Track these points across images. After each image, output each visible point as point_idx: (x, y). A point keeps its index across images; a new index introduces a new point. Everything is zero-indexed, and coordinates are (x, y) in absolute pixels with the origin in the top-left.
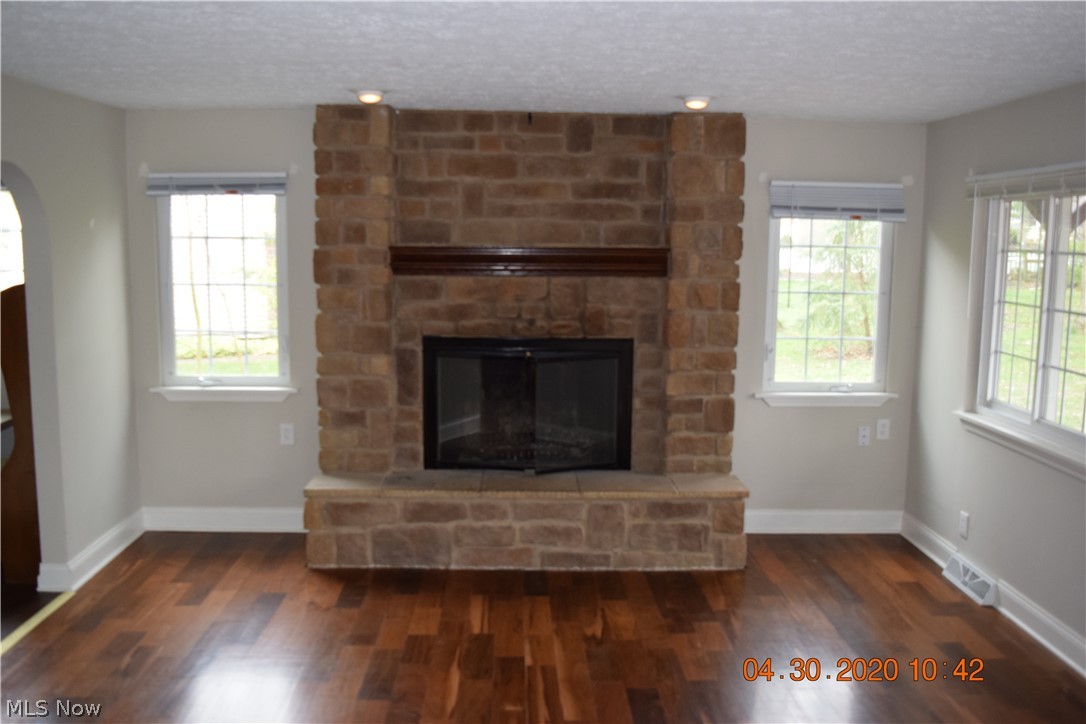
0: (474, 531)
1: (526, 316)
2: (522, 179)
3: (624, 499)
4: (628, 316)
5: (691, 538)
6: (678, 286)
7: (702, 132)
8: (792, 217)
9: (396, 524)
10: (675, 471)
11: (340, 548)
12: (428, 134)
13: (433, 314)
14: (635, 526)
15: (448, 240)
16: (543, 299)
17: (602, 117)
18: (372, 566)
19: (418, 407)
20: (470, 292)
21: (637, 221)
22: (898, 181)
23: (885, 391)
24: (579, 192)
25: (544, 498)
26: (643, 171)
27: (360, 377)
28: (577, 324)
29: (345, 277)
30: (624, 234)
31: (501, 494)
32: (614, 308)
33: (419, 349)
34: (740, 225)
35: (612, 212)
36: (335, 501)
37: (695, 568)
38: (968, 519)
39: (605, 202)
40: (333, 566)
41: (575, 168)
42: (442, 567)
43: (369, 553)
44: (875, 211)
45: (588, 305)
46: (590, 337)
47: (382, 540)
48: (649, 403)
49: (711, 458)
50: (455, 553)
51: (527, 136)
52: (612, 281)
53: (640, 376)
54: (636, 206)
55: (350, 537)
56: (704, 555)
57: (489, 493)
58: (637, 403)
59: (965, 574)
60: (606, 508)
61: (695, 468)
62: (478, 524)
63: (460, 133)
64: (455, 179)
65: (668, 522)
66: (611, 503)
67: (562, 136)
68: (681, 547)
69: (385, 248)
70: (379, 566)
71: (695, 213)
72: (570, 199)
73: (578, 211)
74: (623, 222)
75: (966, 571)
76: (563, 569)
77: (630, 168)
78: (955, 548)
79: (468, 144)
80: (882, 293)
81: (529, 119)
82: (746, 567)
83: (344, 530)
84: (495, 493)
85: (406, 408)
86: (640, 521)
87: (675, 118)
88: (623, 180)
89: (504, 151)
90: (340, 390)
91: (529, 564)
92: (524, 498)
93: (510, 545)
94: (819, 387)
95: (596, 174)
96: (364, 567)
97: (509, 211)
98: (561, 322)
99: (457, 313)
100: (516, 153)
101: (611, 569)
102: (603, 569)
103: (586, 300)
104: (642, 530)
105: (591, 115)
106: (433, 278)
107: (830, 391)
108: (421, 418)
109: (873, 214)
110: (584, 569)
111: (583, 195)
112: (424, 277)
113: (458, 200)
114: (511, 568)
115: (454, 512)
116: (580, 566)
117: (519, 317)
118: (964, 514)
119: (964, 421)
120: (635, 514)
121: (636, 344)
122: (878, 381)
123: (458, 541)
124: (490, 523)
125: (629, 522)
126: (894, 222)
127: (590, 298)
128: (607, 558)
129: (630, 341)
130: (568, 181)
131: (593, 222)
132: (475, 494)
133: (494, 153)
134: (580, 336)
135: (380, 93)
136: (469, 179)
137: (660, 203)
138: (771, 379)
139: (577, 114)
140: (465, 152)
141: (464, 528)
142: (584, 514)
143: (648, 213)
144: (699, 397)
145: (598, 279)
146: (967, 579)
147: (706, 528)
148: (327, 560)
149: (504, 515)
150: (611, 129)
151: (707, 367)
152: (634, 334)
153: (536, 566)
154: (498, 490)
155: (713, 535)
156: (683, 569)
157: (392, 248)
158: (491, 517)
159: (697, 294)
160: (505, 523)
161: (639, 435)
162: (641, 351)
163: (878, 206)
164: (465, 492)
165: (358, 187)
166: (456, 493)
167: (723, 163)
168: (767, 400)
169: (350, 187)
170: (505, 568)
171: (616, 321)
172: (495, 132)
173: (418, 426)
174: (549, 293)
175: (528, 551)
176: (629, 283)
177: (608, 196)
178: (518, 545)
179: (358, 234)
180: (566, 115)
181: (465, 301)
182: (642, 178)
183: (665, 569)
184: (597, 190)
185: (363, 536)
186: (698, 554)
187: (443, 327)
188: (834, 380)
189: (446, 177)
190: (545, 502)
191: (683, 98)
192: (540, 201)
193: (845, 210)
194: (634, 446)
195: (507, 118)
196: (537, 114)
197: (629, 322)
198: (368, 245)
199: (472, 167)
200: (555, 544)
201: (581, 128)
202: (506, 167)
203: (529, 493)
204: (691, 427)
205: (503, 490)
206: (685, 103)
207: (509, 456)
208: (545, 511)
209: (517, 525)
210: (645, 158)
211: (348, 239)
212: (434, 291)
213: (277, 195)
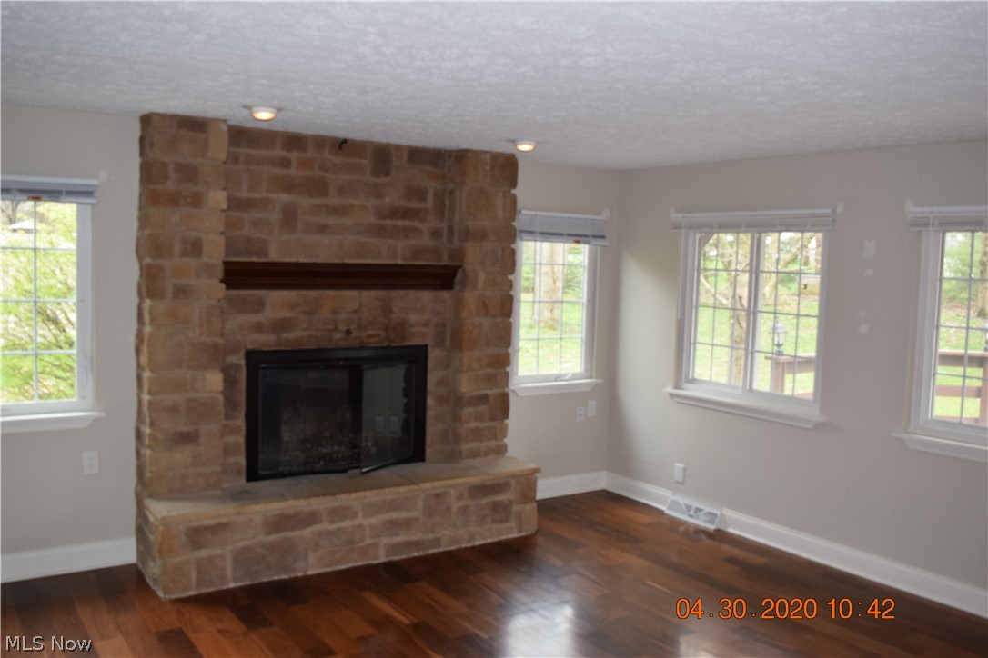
0: (330, 533)
1: (343, 327)
2: (333, 200)
3: (451, 486)
4: (425, 325)
5: (500, 511)
6: (470, 297)
7: (488, 168)
8: (535, 240)
9: (255, 538)
10: (468, 457)
11: (199, 572)
12: (249, 151)
13: (259, 328)
14: (459, 509)
15: (266, 256)
16: (355, 311)
17: (399, 147)
18: (232, 585)
19: (240, 422)
20: (293, 306)
21: (426, 241)
22: (600, 214)
23: (591, 378)
24: (381, 214)
25: (390, 493)
26: (430, 197)
27: (191, 395)
28: (383, 333)
29: (182, 292)
30: (417, 252)
31: (353, 495)
32: (413, 318)
33: (243, 362)
34: (513, 246)
35: (407, 232)
36: (194, 524)
37: (504, 537)
38: (684, 469)
39: (401, 223)
40: (192, 593)
41: (377, 192)
42: (300, 574)
43: (229, 573)
44: (587, 236)
45: (394, 316)
46: (393, 345)
47: (242, 558)
48: (440, 400)
49: (492, 443)
50: (311, 558)
51: (337, 160)
52: (412, 293)
53: (433, 377)
54: (425, 227)
55: (210, 559)
56: (509, 525)
57: (343, 496)
58: (430, 401)
59: (689, 511)
60: (437, 495)
61: (482, 453)
62: (334, 527)
63: (278, 152)
64: (273, 196)
65: (484, 501)
66: (441, 490)
67: (366, 162)
68: (494, 521)
69: (219, 263)
70: (239, 584)
71: (482, 235)
72: (372, 219)
73: (380, 231)
74: (414, 242)
75: (689, 508)
76: (404, 557)
77: (420, 194)
78: (671, 492)
79: (286, 163)
80: (588, 301)
81: (342, 145)
82: (537, 531)
83: (203, 553)
84: (347, 495)
85: (229, 422)
86: (462, 503)
87: (469, 154)
88: (414, 205)
89: (318, 173)
90: (173, 410)
91: (376, 558)
92: (371, 496)
93: (362, 541)
94: (548, 378)
95: (393, 198)
96: (225, 587)
97: (323, 229)
98: (371, 332)
99: (280, 326)
100: (326, 175)
101: (441, 550)
102: (436, 550)
103: (392, 312)
104: (464, 510)
105: (391, 145)
106: (257, 292)
107: (556, 380)
108: (243, 432)
109: (586, 239)
110: (421, 554)
111: (383, 217)
112: (248, 292)
113: (275, 216)
114: (360, 563)
115: (310, 519)
116: (418, 552)
117: (336, 329)
118: (680, 465)
119: (672, 396)
120: (459, 498)
121: (430, 349)
122: (586, 370)
123: (317, 546)
124: (343, 524)
125: (455, 505)
126: (596, 245)
127: (395, 310)
128: (438, 540)
129: (425, 347)
130: (372, 203)
131: (391, 241)
132: (329, 499)
133: (308, 173)
134: (385, 344)
135: (274, 110)
136: (285, 197)
137: (444, 226)
138: (516, 374)
139: (381, 143)
140: (280, 171)
141: (320, 533)
142: (420, 504)
143: (435, 234)
144: (484, 392)
145: (401, 292)
146: (692, 513)
147: (511, 502)
148: (187, 588)
149: (355, 515)
150: (405, 158)
151: (490, 365)
152: (429, 341)
153: (382, 558)
154: (350, 492)
155: (516, 508)
156: (495, 539)
157: (226, 263)
158: (343, 518)
159: (484, 304)
160: (356, 522)
161: (432, 430)
162: (434, 355)
163: (590, 233)
164: (322, 498)
165: (197, 200)
166: (313, 500)
167: (501, 194)
168: (517, 392)
169: (189, 200)
170: (356, 564)
171: (414, 330)
172: (311, 153)
173: (240, 439)
174: (361, 306)
175: (375, 545)
176: (426, 296)
177: (403, 218)
178: (368, 541)
179: (194, 248)
180: (371, 143)
181: (288, 315)
182: (430, 203)
183: (482, 542)
184: (396, 213)
185: (222, 557)
186: (505, 525)
187: (265, 341)
188: (555, 371)
189: (264, 195)
190: (389, 498)
191: (515, 142)
192: (347, 221)
193: (569, 235)
194: (429, 440)
195: (321, 142)
196: (350, 140)
197: (424, 330)
198: (204, 259)
199: (289, 186)
200: (397, 535)
201: (382, 156)
202: (319, 188)
203: (377, 491)
204: (479, 418)
205: (355, 491)
206: (516, 146)
207: (316, 461)
208: (390, 506)
209: (366, 522)
210: (432, 186)
211: (185, 254)
212: (260, 306)
213: (78, 203)
